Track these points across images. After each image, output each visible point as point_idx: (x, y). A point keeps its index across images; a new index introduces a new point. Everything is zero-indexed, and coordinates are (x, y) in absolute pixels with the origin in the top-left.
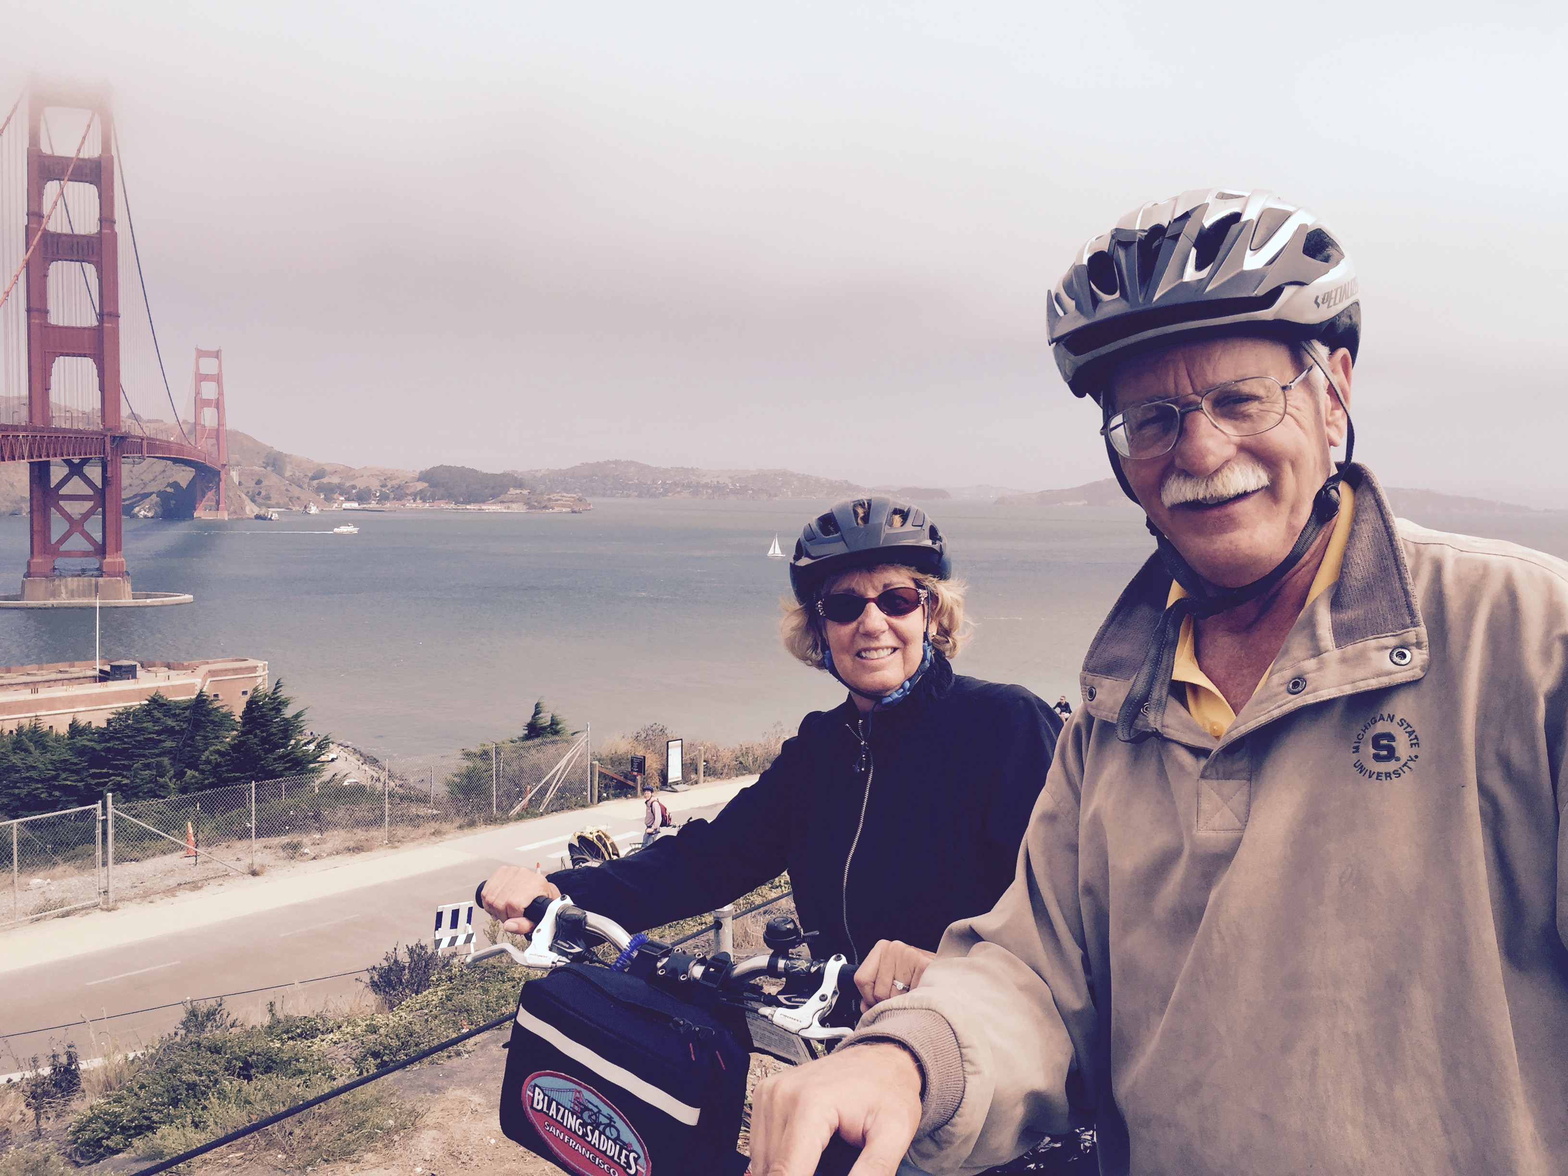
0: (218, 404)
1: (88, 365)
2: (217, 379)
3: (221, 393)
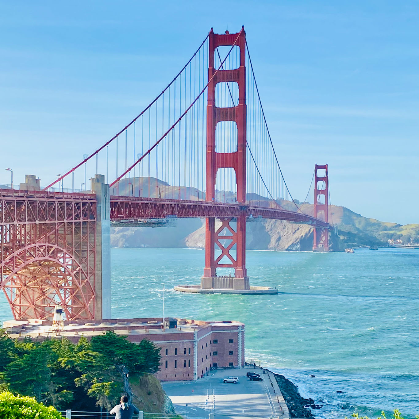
0: (326, 192)
2: (326, 179)
3: (327, 186)
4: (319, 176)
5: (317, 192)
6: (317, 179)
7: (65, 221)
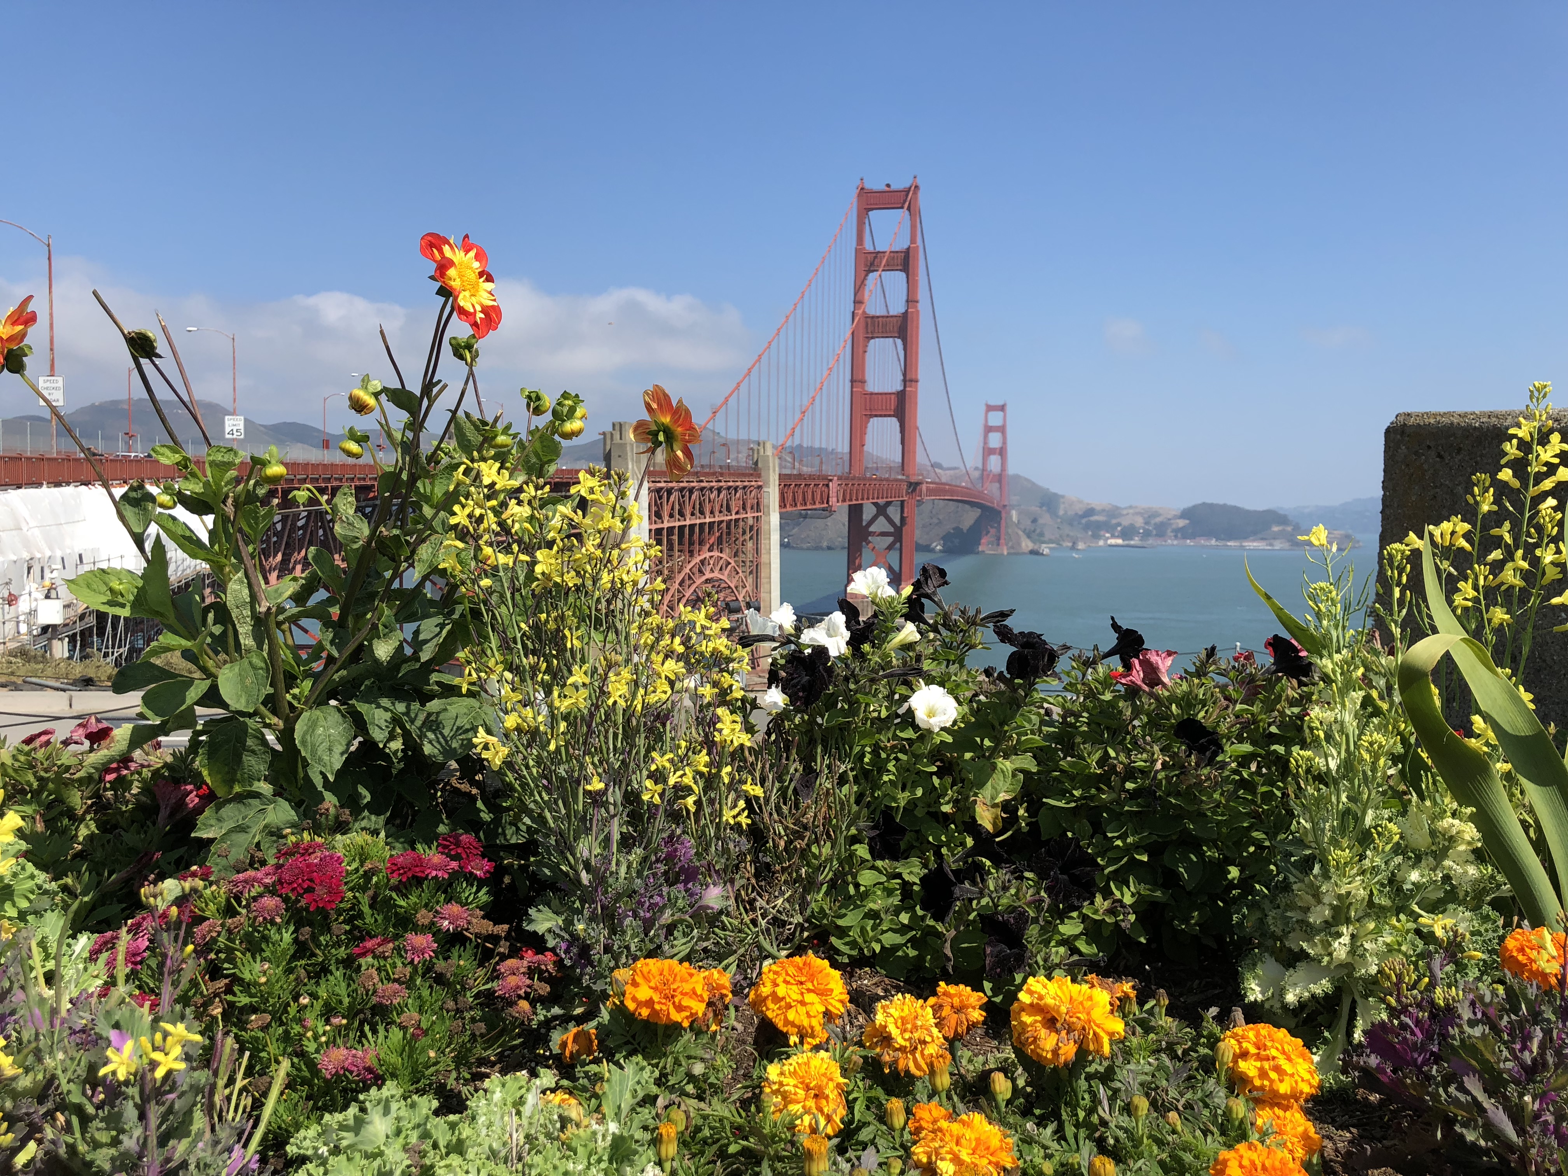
0: (1002, 452)
1: (894, 422)
2: (1002, 429)
3: (1004, 442)
4: (991, 423)
5: (988, 452)
6: (988, 429)
7: (734, 517)
